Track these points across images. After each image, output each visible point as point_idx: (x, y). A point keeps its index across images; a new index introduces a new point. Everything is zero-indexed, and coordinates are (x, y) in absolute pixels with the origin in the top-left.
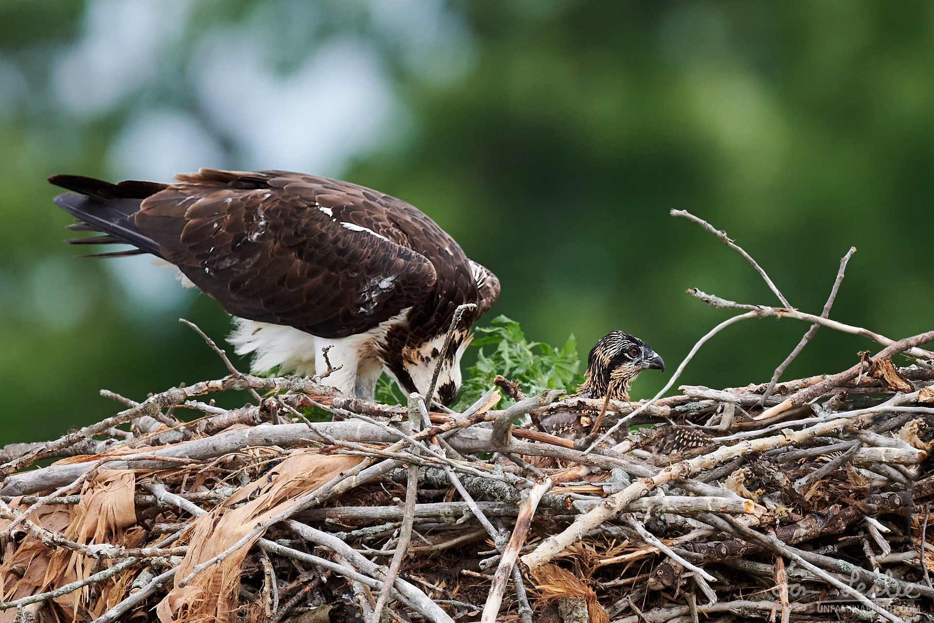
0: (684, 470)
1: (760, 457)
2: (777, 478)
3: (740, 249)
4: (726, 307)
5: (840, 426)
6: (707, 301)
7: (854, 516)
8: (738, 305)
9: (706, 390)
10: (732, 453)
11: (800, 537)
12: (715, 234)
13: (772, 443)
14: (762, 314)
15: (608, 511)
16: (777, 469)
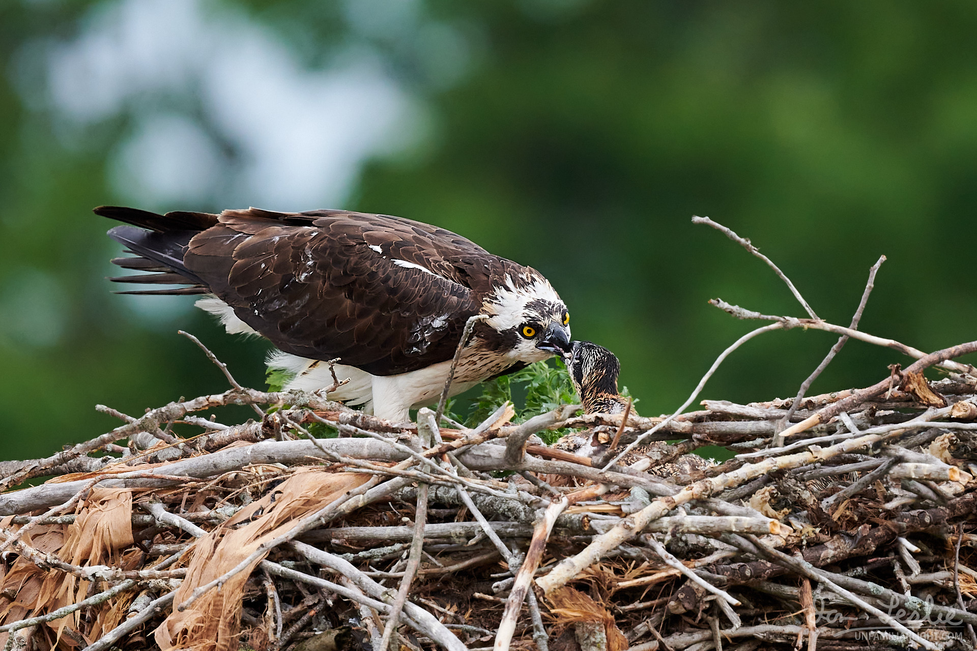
0: (706, 489)
1: (786, 475)
2: (804, 496)
3: (765, 257)
4: (750, 318)
5: (869, 443)
7: (884, 536)
8: (762, 316)
9: (730, 405)
10: (757, 471)
11: (828, 558)
12: (739, 242)
13: (798, 460)
14: (788, 326)
15: (626, 531)
16: (803, 488)
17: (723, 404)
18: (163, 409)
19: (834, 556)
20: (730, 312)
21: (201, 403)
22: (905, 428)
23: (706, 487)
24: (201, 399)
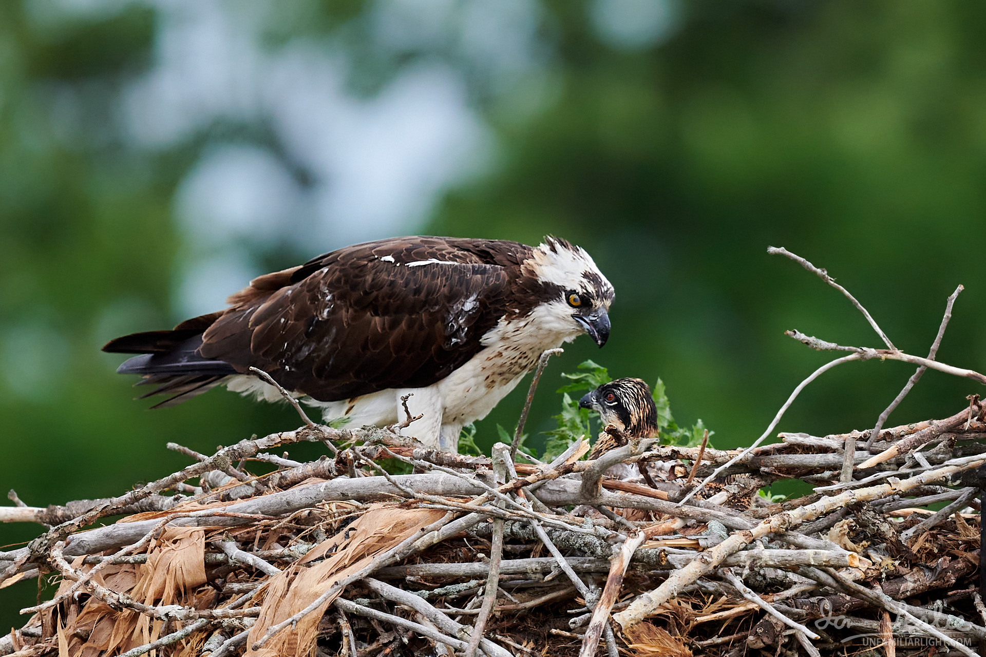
0: (784, 523)
1: (865, 508)
2: (883, 529)
3: (841, 288)
4: (826, 349)
5: (948, 474)
6: (807, 343)
7: (964, 569)
8: (839, 347)
9: (807, 437)
10: (835, 504)
11: (907, 591)
12: (815, 273)
13: (877, 492)
14: (865, 356)
15: (704, 566)
16: (882, 520)
17: (801, 436)
18: (235, 447)
19: (913, 589)
21: (273, 440)
23: (784, 520)
24: (274, 436)
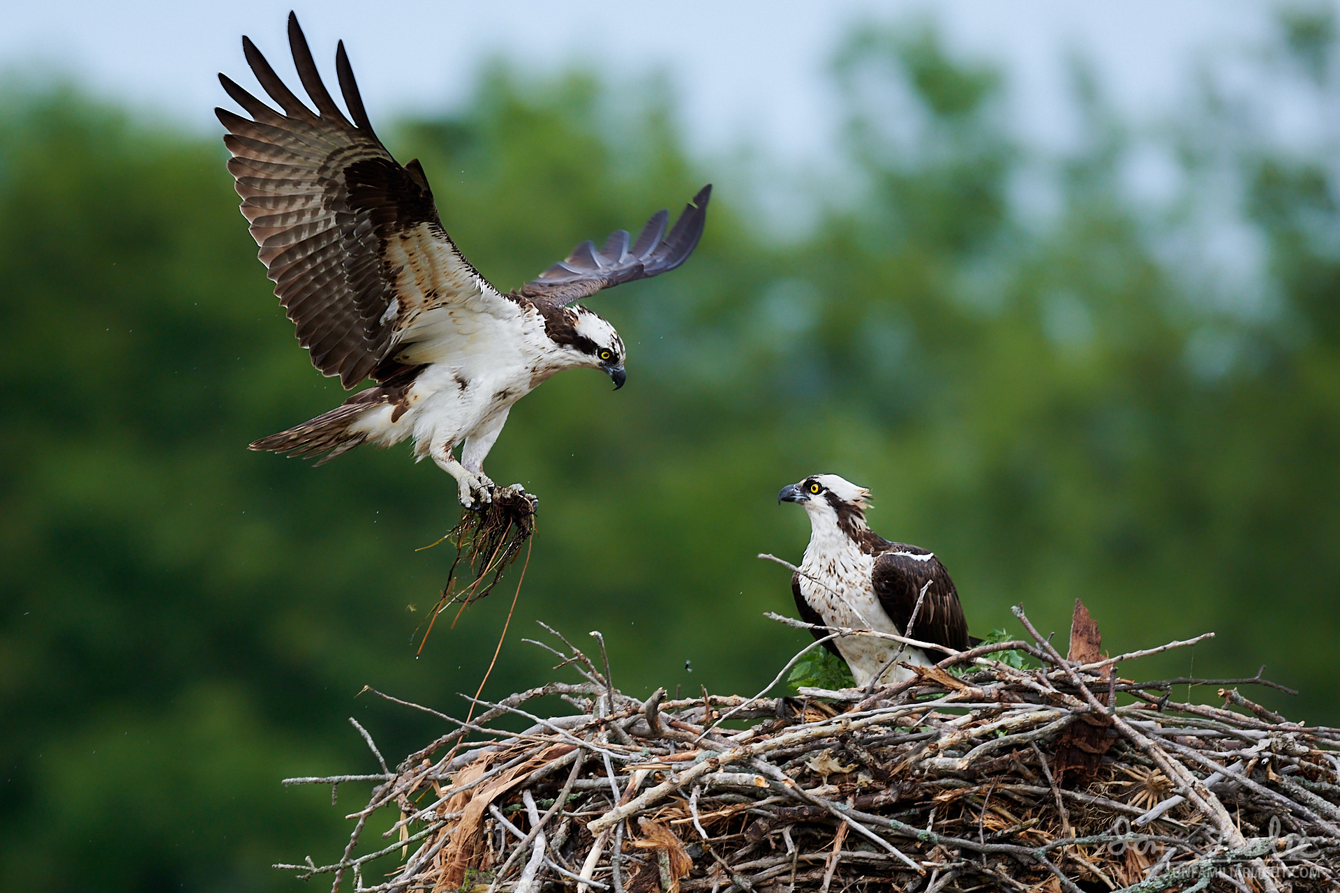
11: (880, 802)
13: (830, 730)
15: (671, 786)
16: (862, 750)
17: (812, 689)
18: (508, 699)
19: (885, 800)
20: (784, 622)
21: (529, 694)
22: (927, 706)
23: (746, 751)
24: (530, 691)
